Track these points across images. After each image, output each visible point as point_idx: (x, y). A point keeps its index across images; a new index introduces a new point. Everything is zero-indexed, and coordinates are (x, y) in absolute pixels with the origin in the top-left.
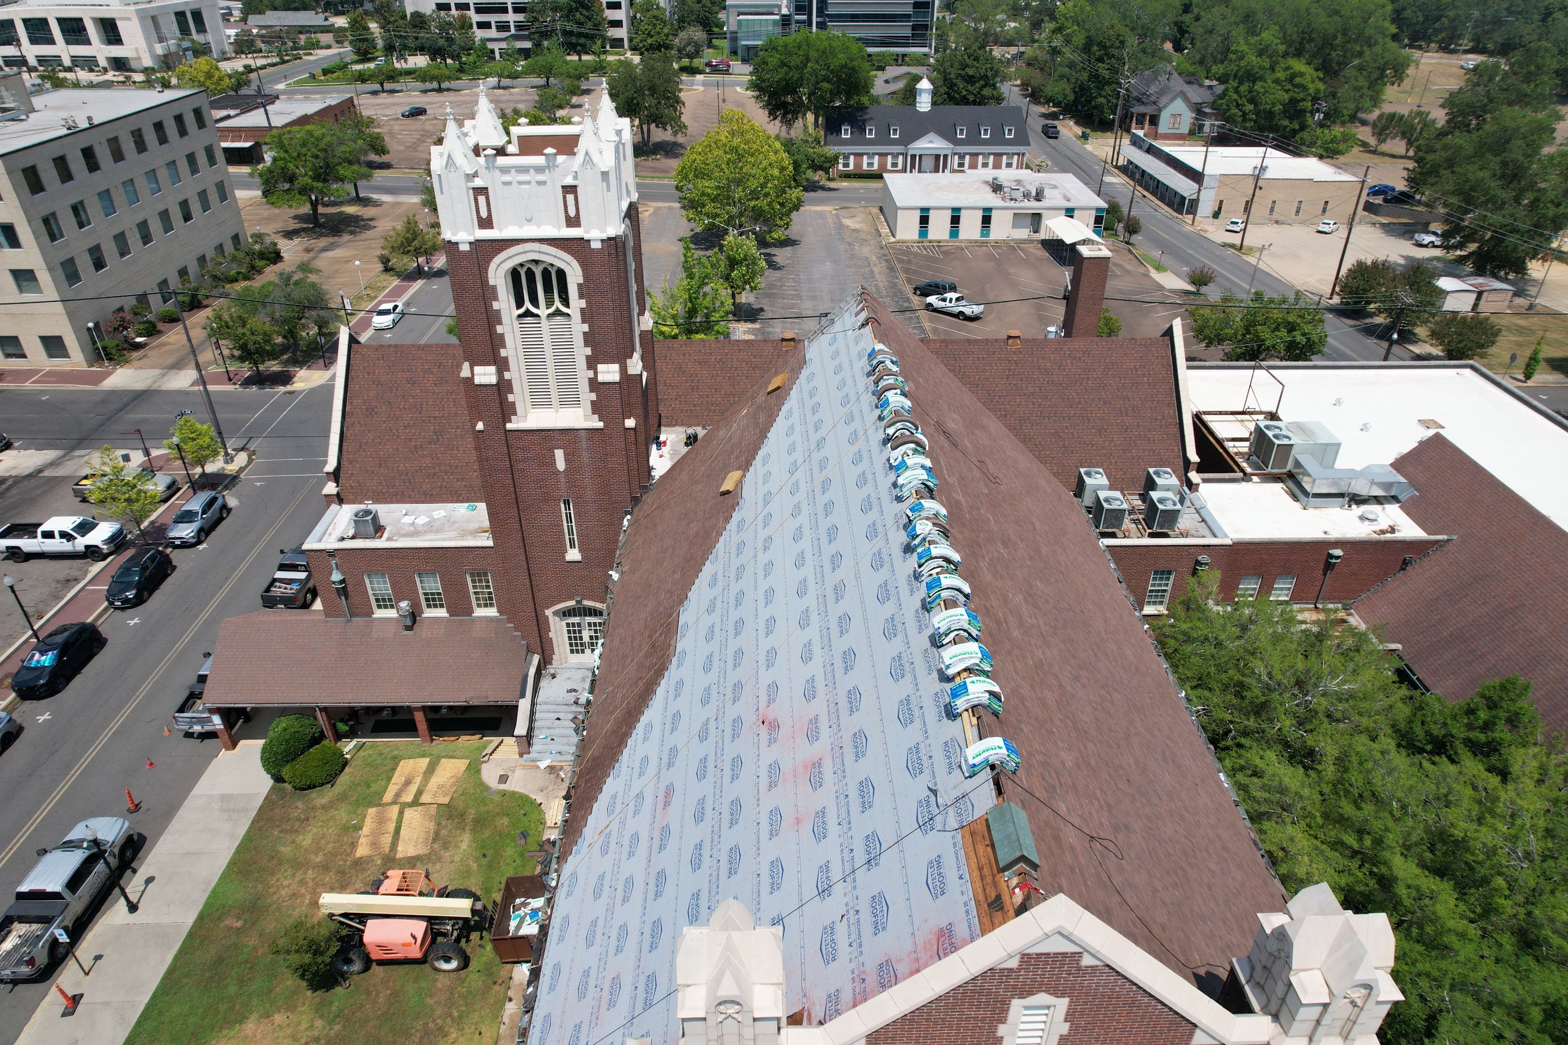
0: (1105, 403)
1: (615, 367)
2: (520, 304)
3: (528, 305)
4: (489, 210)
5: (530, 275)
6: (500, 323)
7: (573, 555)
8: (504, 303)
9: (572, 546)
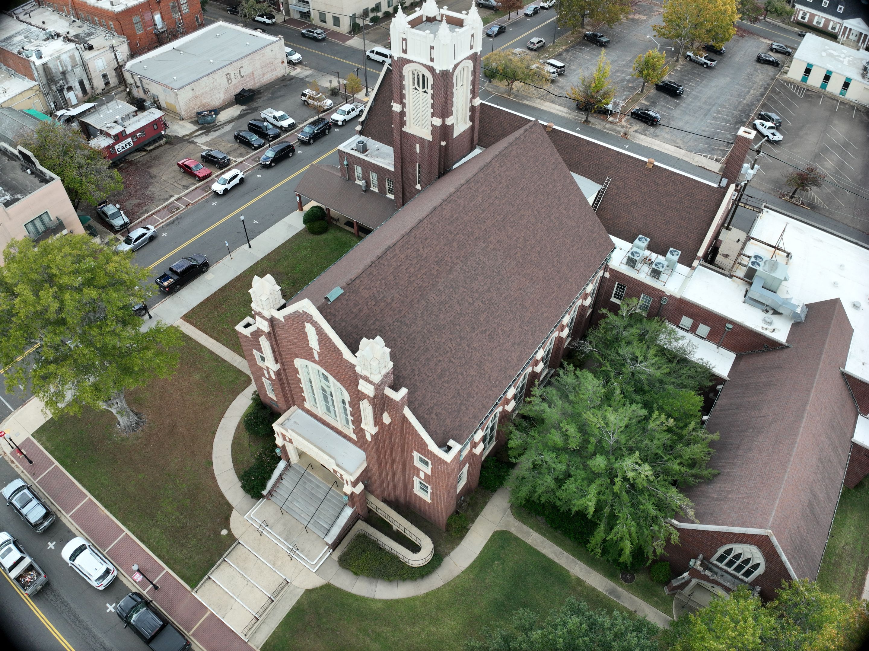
1: (440, 121)
3: (416, 85)
4: (406, 47)
5: (418, 75)
6: (405, 90)
7: (418, 186)
8: (408, 82)
9: (419, 183)
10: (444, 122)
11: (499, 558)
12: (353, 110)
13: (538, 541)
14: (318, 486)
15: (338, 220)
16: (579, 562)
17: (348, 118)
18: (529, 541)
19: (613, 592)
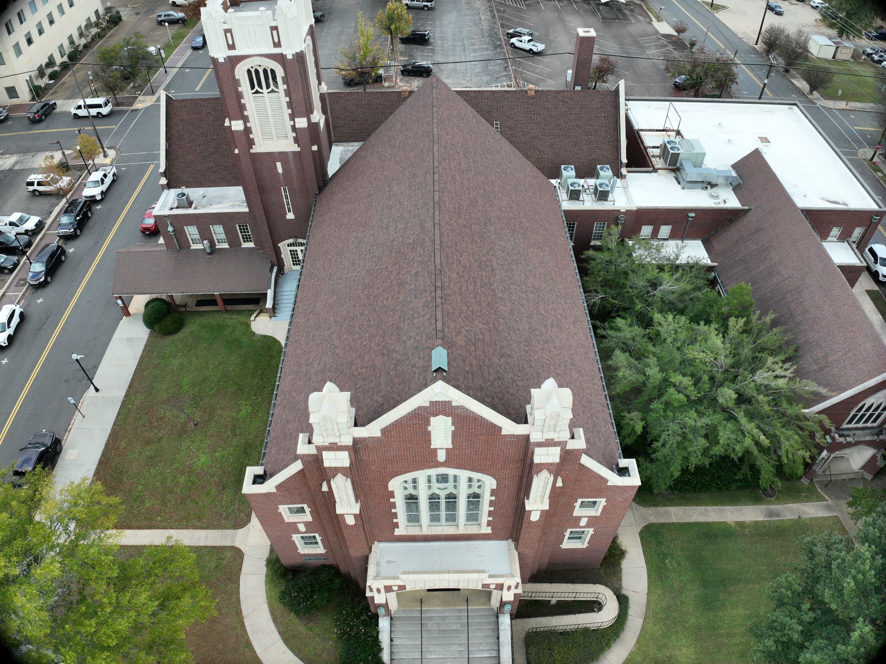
0: (579, 128)
1: (305, 120)
2: (253, 87)
3: (257, 88)
4: (233, 40)
5: (257, 72)
6: (243, 98)
7: (290, 216)
8: (245, 87)
9: (289, 211)
10: (309, 120)
11: (665, 556)
12: (105, 176)
13: (680, 513)
14: (444, 618)
15: (185, 306)
16: (726, 508)
17: (104, 187)
18: (674, 520)
19: (770, 514)
